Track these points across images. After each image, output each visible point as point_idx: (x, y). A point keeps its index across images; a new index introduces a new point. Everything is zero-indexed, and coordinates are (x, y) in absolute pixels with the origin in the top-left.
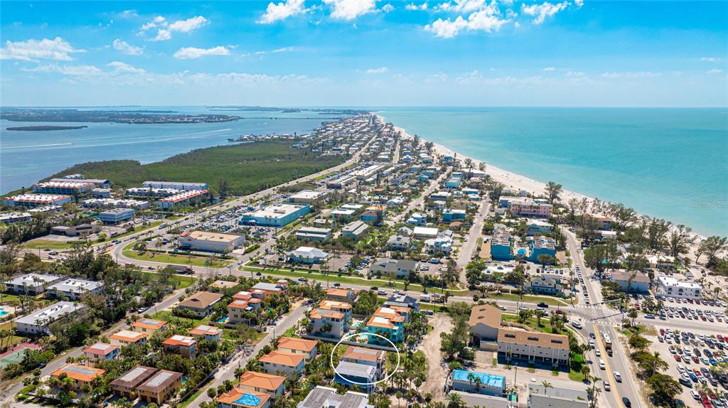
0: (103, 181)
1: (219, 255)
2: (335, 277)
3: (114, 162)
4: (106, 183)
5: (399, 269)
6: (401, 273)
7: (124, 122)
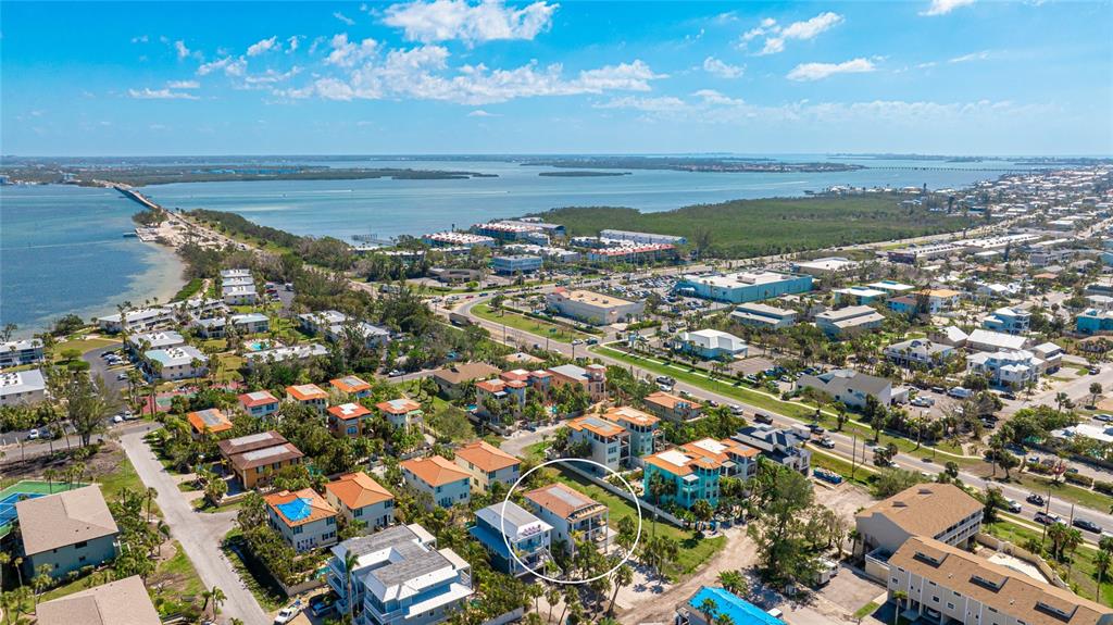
0: (555, 226)
1: (584, 326)
2: (727, 386)
3: (606, 209)
4: (558, 229)
5: (850, 391)
6: (853, 399)
7: (684, 169)
